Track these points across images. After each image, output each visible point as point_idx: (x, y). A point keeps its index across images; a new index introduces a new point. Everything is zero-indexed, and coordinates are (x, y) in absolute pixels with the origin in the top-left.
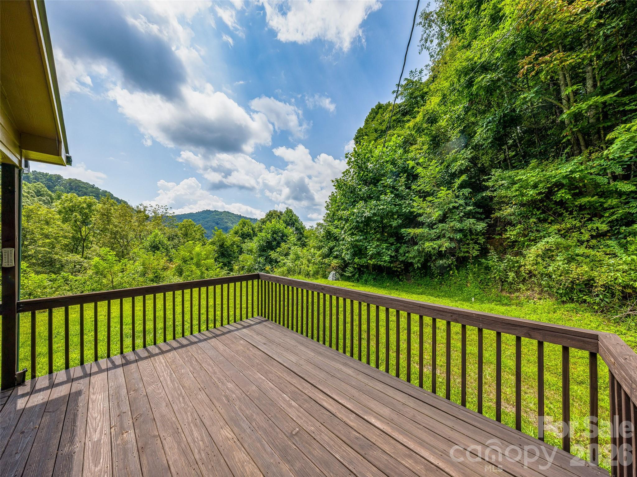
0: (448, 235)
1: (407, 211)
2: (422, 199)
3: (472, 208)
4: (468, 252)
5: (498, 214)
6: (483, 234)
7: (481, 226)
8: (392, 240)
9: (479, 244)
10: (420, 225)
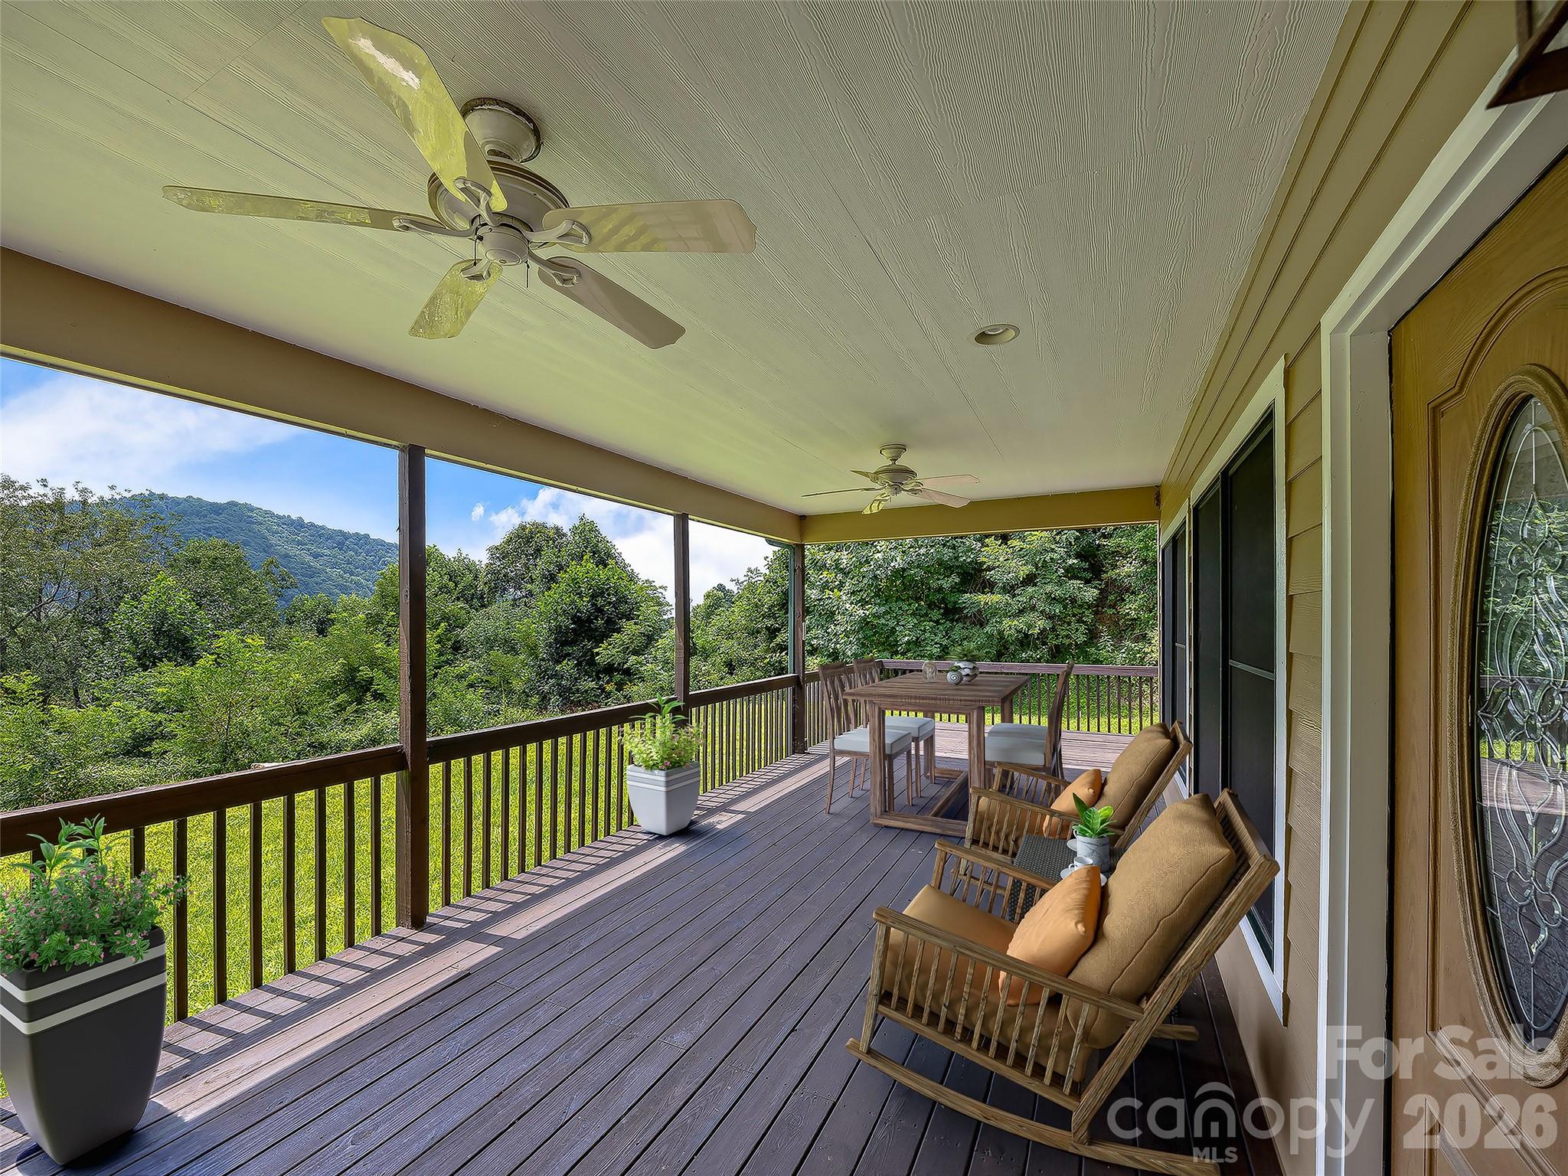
0: (1041, 606)
1: (969, 560)
2: (999, 542)
3: (1075, 561)
4: (1068, 637)
5: (1112, 574)
6: (1090, 606)
7: (1091, 594)
8: (935, 614)
9: (1085, 623)
10: (988, 586)
